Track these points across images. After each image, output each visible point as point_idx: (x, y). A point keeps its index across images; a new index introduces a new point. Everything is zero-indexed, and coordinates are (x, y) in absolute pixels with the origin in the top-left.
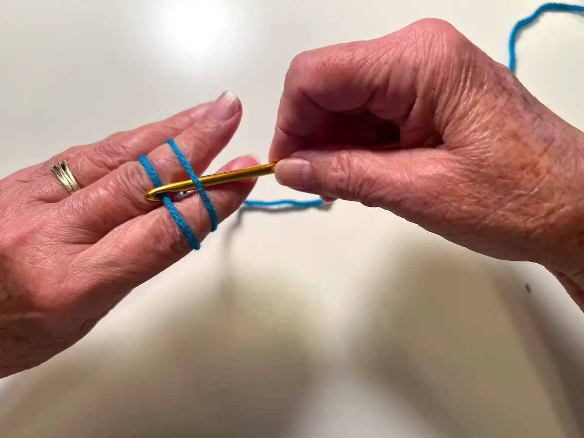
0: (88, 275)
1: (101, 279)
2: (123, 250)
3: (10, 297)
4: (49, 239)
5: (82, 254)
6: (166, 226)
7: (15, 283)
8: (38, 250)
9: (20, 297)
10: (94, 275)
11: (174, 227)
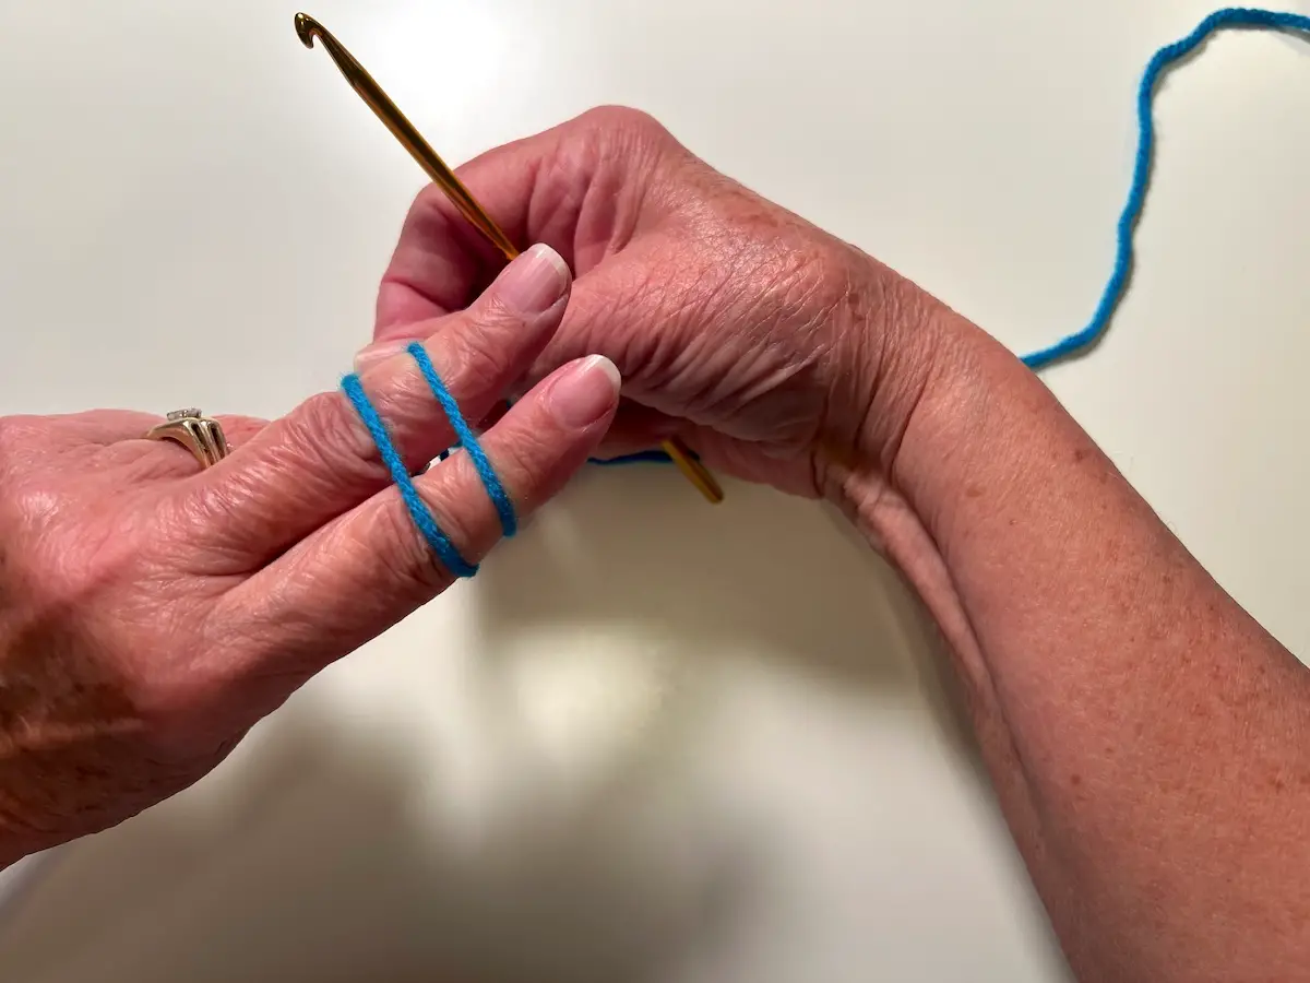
0: (240, 640)
1: (271, 649)
2: (314, 584)
3: (79, 688)
4: (160, 568)
5: (228, 597)
6: (398, 530)
7: (91, 660)
8: (142, 591)
9: (103, 688)
10: (257, 640)
11: (414, 532)
